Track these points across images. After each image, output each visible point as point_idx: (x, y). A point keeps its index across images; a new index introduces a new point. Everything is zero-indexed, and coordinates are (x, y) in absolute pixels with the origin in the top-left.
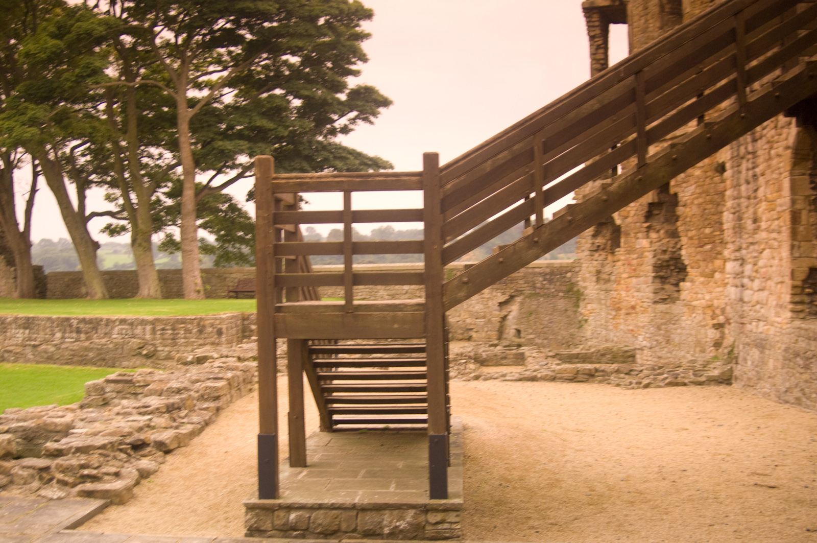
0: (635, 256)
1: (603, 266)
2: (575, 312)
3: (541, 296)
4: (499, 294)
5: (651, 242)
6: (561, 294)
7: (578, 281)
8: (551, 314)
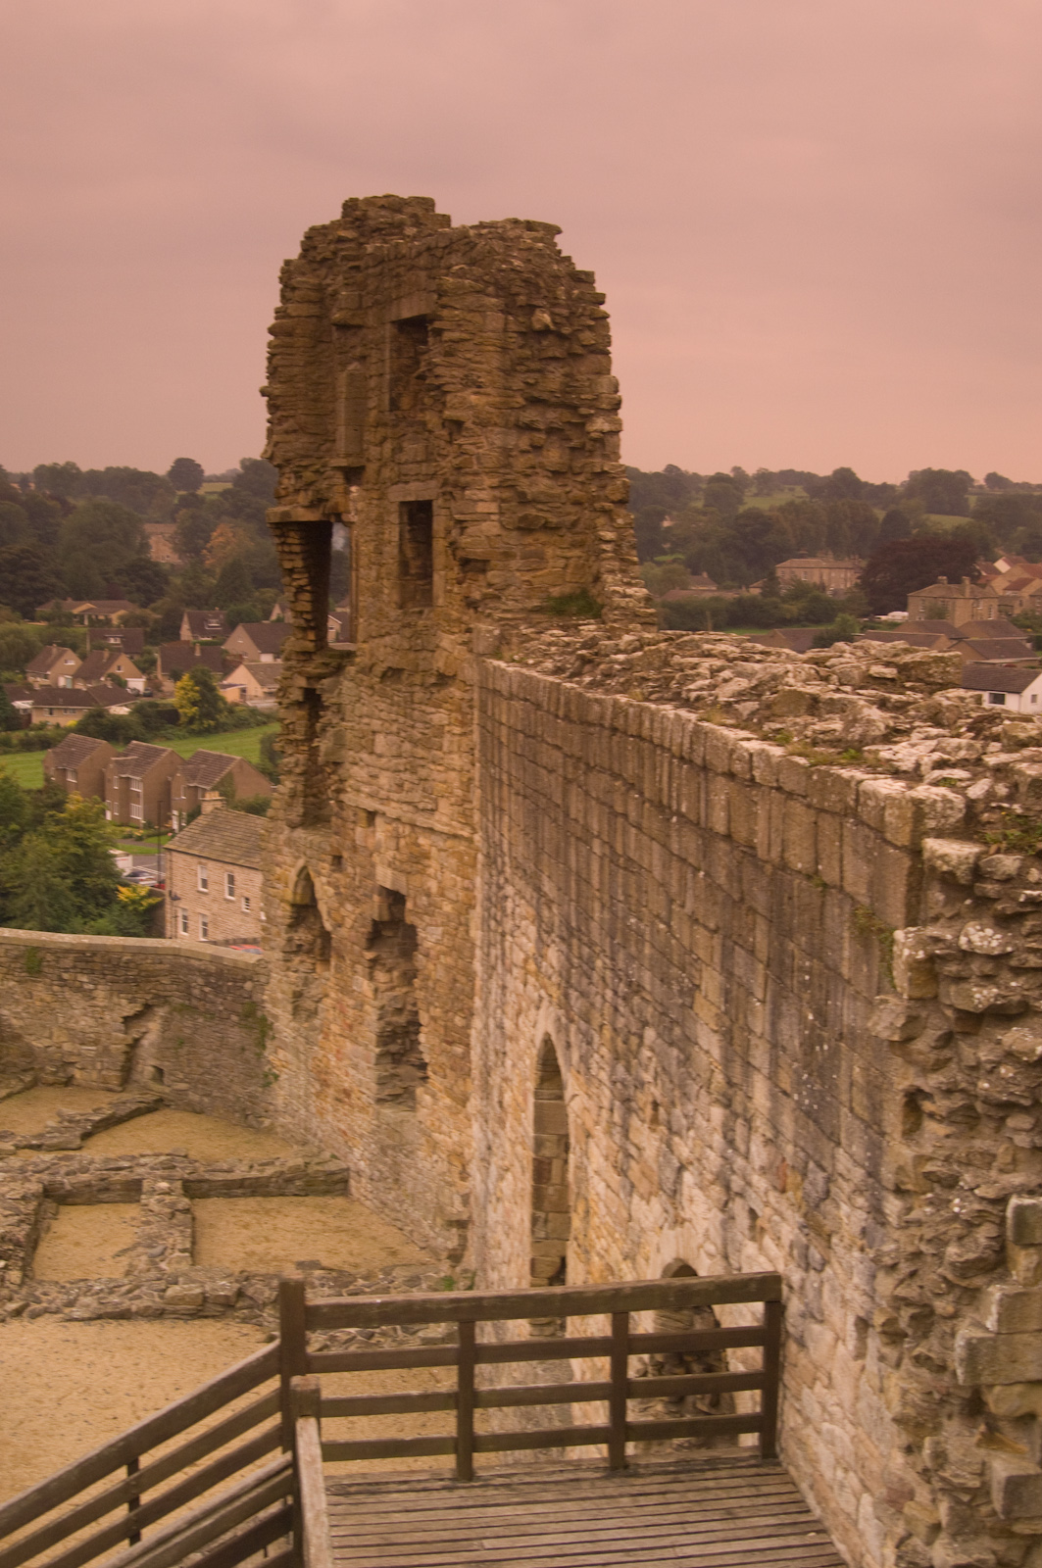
0: (351, 1002)
1: (306, 983)
2: (259, 1056)
3: (201, 1014)
4: (124, 1002)
5: (376, 990)
6: (234, 1018)
7: (263, 1001)
8: (218, 1051)
